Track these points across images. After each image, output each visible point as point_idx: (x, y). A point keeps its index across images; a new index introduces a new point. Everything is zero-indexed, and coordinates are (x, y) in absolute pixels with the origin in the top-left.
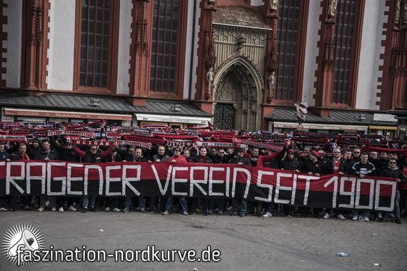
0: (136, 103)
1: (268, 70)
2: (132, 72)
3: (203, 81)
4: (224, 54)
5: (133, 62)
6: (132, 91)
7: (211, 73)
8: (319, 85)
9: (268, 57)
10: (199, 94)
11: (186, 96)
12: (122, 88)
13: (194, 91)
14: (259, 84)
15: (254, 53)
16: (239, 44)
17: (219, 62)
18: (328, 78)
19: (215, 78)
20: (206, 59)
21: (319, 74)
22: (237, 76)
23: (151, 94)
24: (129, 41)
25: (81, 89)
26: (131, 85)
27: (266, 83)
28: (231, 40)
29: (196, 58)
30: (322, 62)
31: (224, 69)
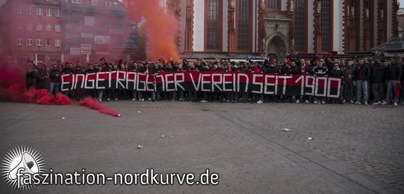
0: (230, 54)
1: (291, 38)
2: (228, 42)
3: (261, 44)
4: (270, 31)
5: (228, 37)
6: (229, 50)
7: (264, 40)
8: (315, 44)
9: (290, 32)
10: (259, 50)
11: (254, 51)
12: (225, 49)
13: (257, 49)
14: (287, 44)
15: (284, 30)
16: (277, 27)
17: (267, 35)
18: (319, 40)
19: (266, 42)
20: (262, 34)
21: (315, 39)
22: (276, 41)
23: (238, 51)
24: (227, 28)
25: (208, 50)
26: (228, 47)
27: (290, 43)
28: (273, 26)
29: (257, 34)
30: (316, 33)
31: (270, 38)
